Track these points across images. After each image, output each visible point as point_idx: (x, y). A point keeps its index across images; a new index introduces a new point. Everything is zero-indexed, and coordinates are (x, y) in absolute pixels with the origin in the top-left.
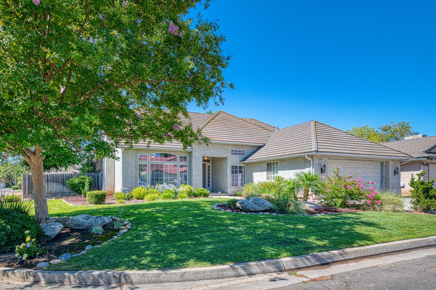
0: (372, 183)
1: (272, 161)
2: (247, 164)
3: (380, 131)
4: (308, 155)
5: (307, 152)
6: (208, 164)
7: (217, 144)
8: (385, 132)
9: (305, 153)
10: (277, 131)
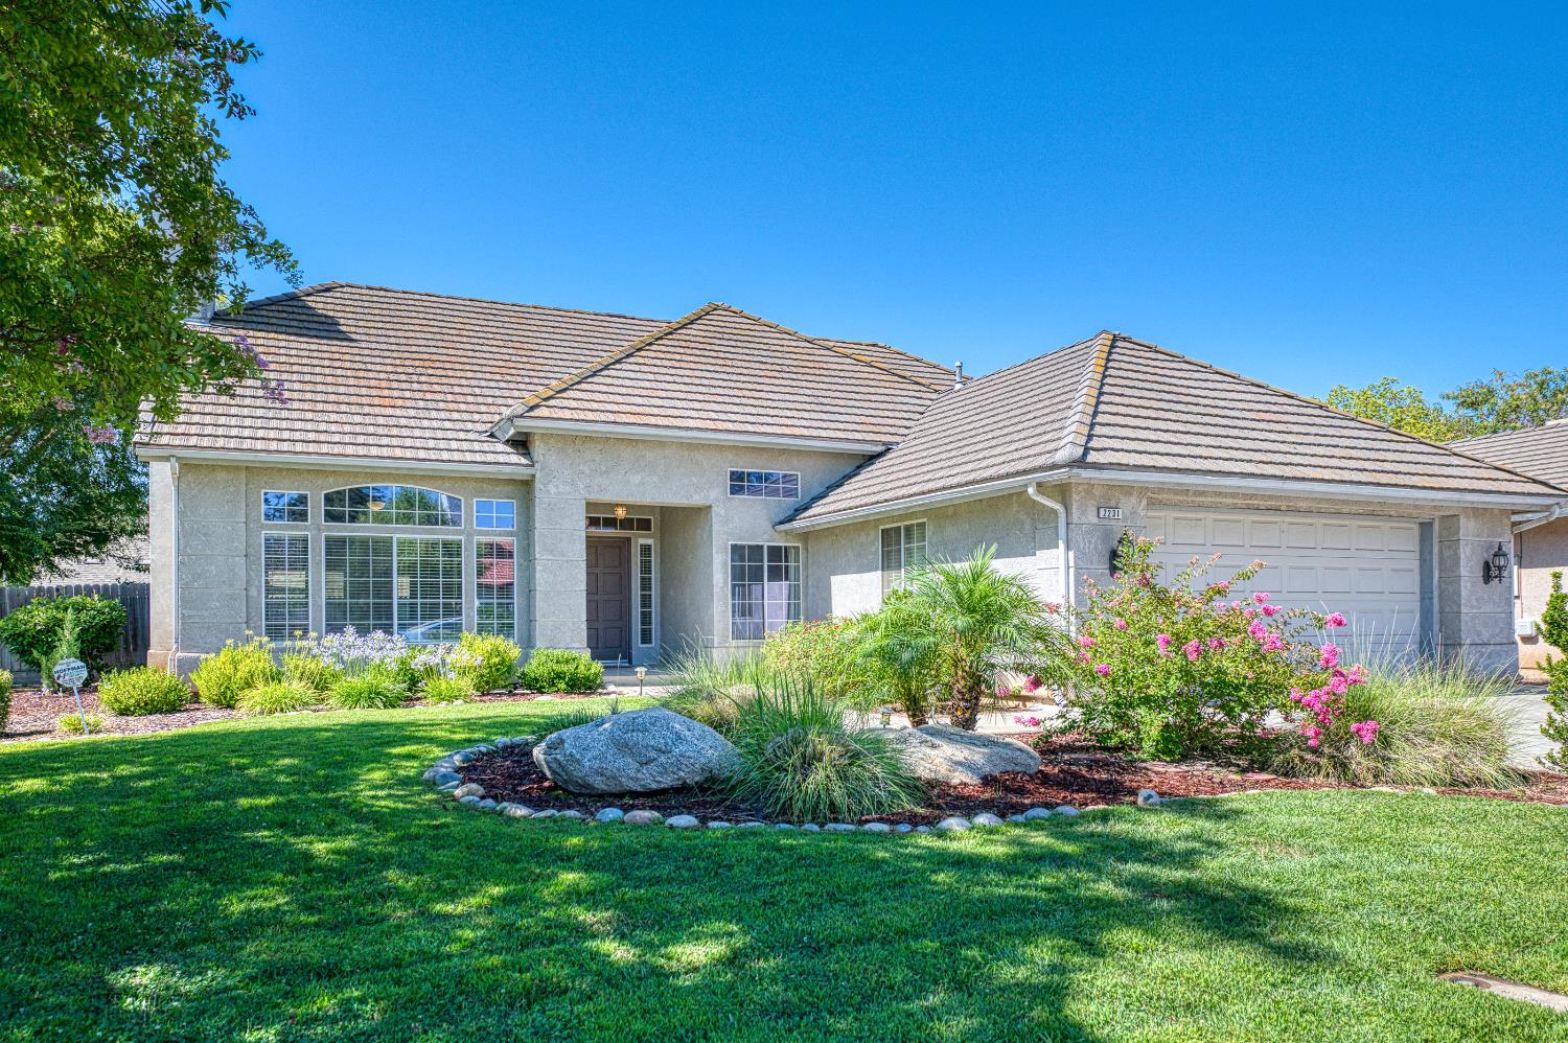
0: (1340, 623)
1: (901, 518)
2: (806, 536)
3: (1449, 408)
4: (1039, 485)
5: (1034, 470)
6: (642, 541)
7: (661, 444)
8: (1470, 412)
9: (1025, 472)
10: (958, 386)
